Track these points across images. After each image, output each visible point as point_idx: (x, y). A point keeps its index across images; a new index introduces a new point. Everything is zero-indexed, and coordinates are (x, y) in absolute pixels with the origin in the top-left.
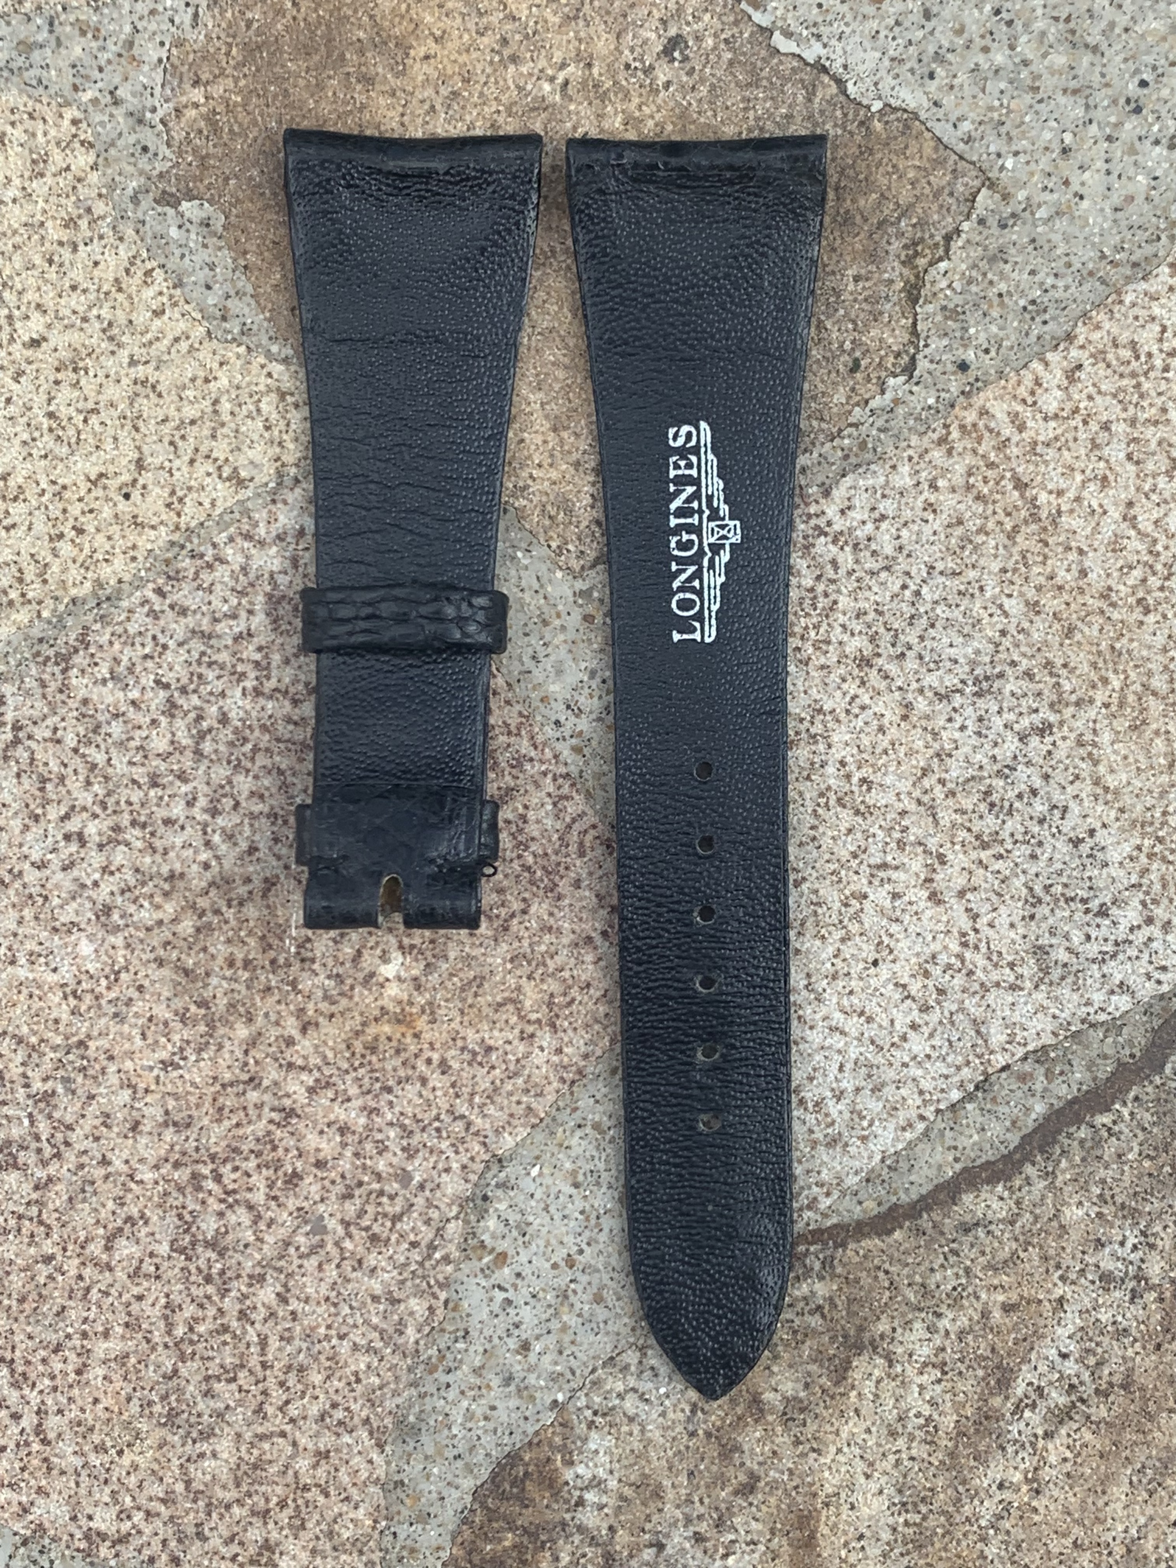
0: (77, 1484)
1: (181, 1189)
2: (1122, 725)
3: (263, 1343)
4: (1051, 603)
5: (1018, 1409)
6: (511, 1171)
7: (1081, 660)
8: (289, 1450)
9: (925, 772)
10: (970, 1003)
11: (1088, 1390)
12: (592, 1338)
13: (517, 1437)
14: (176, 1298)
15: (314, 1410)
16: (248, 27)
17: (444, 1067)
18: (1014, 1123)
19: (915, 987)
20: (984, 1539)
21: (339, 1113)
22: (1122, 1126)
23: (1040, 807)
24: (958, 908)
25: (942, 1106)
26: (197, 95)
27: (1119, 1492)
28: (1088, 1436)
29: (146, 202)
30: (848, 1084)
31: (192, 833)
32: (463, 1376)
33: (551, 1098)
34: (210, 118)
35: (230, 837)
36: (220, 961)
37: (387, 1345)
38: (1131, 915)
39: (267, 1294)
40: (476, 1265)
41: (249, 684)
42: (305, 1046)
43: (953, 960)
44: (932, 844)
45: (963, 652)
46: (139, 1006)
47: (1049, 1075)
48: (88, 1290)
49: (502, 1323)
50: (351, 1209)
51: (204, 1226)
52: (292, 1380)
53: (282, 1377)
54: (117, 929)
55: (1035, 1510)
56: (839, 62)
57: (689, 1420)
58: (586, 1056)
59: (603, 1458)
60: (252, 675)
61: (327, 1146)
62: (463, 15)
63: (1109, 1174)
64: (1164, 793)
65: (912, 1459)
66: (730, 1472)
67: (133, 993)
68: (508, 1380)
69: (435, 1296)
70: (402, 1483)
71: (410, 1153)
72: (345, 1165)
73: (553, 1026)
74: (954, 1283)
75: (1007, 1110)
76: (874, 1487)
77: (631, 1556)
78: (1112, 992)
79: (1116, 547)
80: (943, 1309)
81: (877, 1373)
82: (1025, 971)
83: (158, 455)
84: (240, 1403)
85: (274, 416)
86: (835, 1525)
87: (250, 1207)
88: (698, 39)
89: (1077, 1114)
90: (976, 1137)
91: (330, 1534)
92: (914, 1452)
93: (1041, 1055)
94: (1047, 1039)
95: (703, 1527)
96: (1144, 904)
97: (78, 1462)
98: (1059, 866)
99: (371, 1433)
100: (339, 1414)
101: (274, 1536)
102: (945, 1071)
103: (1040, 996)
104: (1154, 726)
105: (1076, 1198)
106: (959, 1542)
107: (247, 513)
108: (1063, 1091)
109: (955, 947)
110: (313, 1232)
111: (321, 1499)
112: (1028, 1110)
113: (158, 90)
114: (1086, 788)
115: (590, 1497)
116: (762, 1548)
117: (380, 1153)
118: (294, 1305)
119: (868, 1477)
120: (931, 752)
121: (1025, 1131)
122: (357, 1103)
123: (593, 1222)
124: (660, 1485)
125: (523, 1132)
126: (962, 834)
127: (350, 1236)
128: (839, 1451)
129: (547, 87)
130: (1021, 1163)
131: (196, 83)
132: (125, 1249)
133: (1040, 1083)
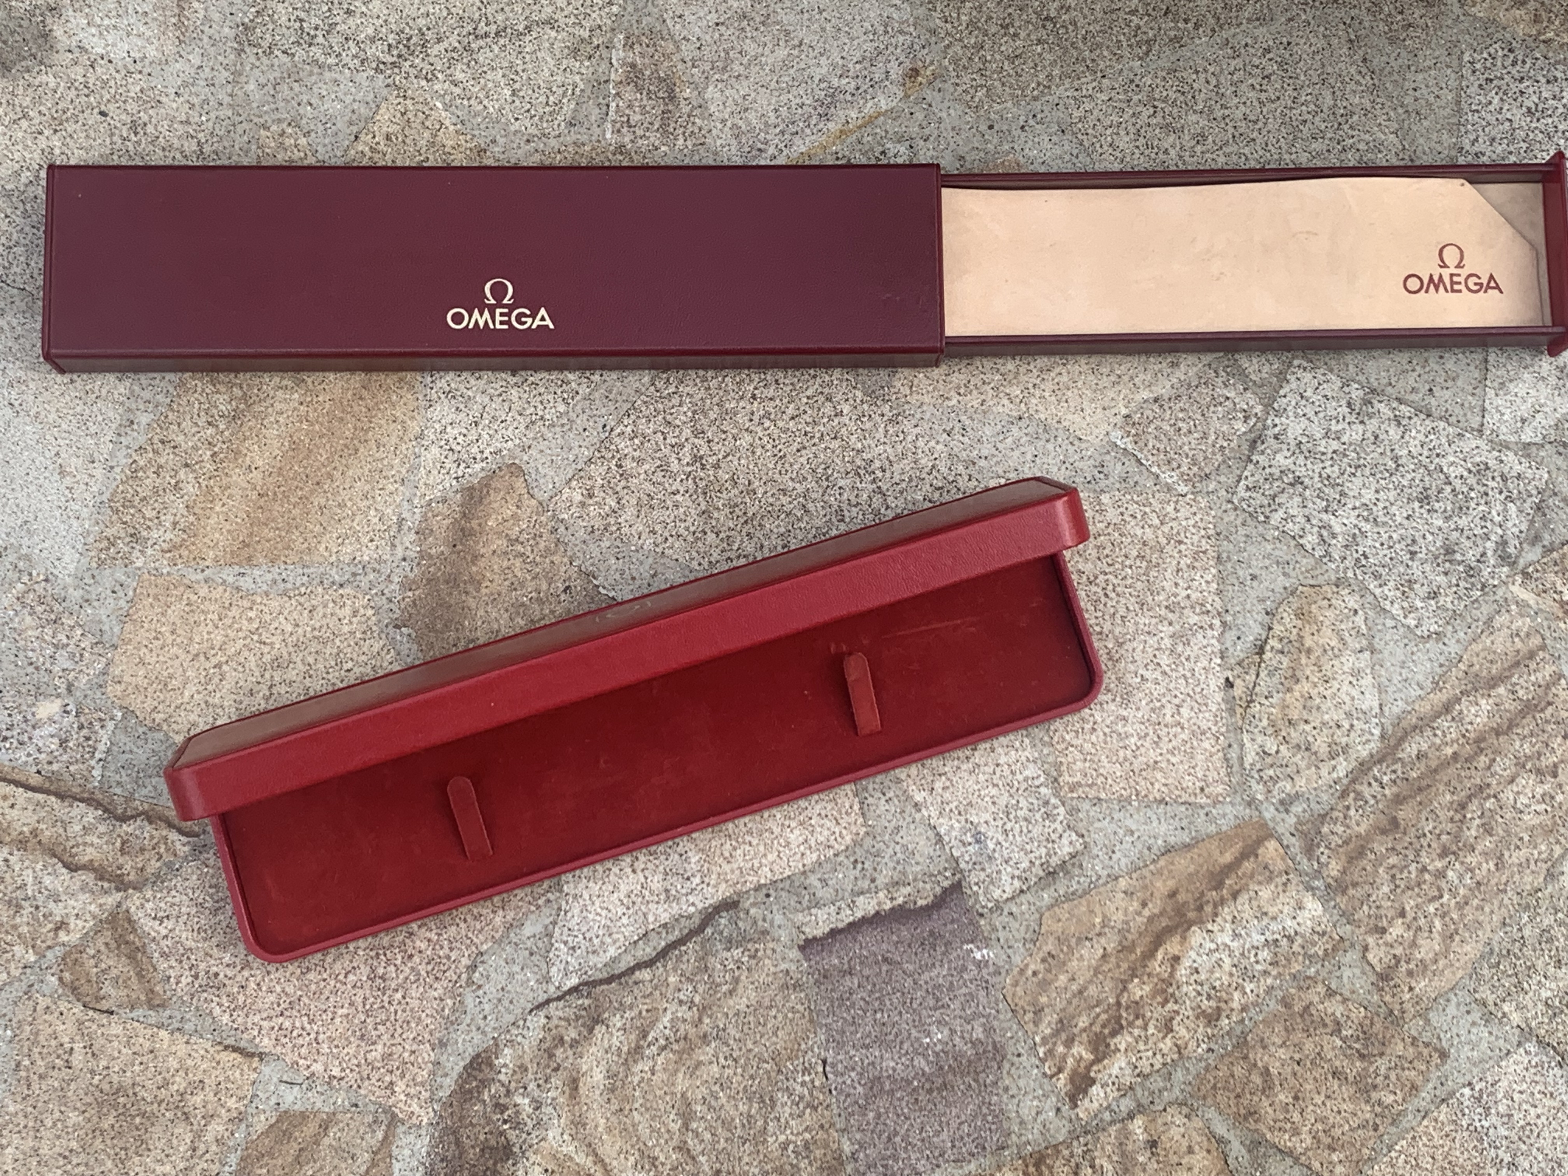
3: (396, 1012)
5: (649, 1046)
6: (485, 957)
10: (643, 908)
11: (672, 1040)
15: (412, 1036)
17: (465, 921)
19: (625, 901)
21: (428, 934)
24: (641, 875)
25: (631, 942)
27: (680, 1075)
28: (671, 1055)
29: (390, 627)
30: (601, 933)
32: (463, 1027)
33: (500, 933)
38: (697, 880)
39: (399, 996)
47: (667, 933)
49: (478, 1009)
50: (430, 968)
52: (405, 1026)
61: (423, 946)
63: (684, 967)
71: (451, 949)
72: (429, 953)
74: (630, 1002)
75: (652, 944)
80: (626, 1010)
81: (602, 1031)
82: (661, 898)
88: (574, 587)
89: (674, 946)
90: (641, 953)
91: (414, 1078)
93: (665, 926)
94: (667, 921)
96: (701, 877)
98: (674, 863)
99: (430, 1044)
100: (420, 1038)
101: (395, 1078)
102: (632, 930)
103: (665, 907)
108: (672, 938)
110: (416, 975)
111: (412, 1066)
112: (658, 944)
115: (503, 1069)
116: (560, 1089)
117: (441, 949)
118: (408, 999)
121: (657, 952)
125: (490, 944)
130: (655, 962)
132: (351, 977)
133: (664, 935)
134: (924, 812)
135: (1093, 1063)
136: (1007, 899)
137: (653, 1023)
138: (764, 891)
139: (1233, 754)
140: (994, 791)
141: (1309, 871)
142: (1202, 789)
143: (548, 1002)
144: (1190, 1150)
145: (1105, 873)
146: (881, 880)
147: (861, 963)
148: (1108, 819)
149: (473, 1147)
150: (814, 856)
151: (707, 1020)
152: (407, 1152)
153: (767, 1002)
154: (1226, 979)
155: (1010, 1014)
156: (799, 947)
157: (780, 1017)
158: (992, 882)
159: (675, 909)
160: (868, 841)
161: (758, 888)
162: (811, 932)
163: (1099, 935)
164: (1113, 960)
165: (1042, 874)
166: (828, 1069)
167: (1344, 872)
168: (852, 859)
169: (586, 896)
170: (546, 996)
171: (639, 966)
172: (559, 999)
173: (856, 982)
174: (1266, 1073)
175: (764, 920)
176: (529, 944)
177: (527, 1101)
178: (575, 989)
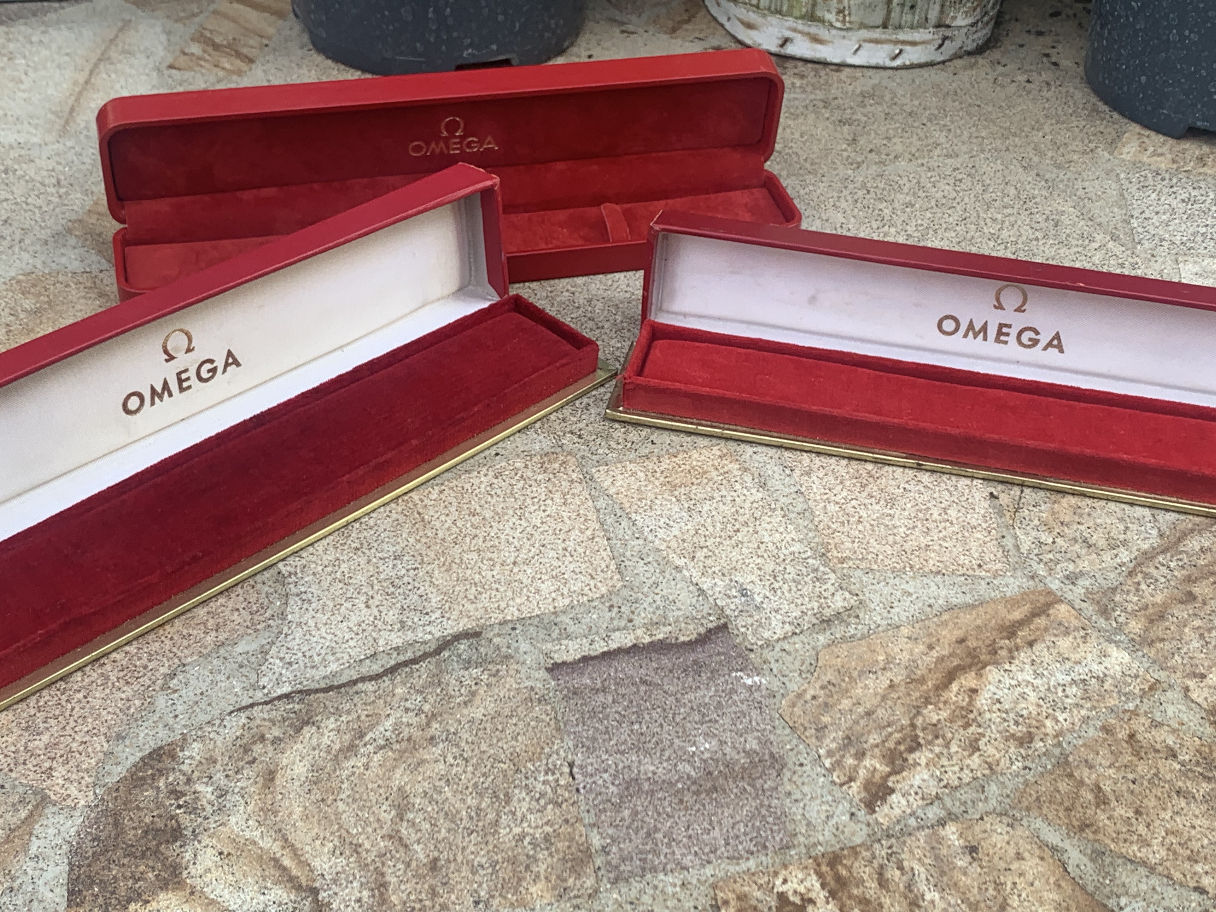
2: (443, 569)
3: (73, 709)
5: (365, 745)
6: (187, 668)
7: (432, 554)
10: (374, 634)
11: (393, 741)
12: (204, 715)
13: (164, 743)
15: (86, 729)
17: (173, 639)
18: (382, 665)
19: (355, 629)
22: (421, 669)
23: (410, 587)
24: (375, 610)
25: (356, 660)
27: (399, 772)
28: (390, 753)
30: (323, 652)
32: (148, 723)
33: (210, 650)
37: (122, 712)
38: (435, 615)
39: (80, 696)
40: (165, 692)
43: (370, 623)
47: (398, 654)
49: (169, 710)
50: (122, 674)
52: (80, 721)
58: (227, 639)
59: (196, 750)
63: (414, 681)
70: (113, 753)
71: (150, 661)
72: (124, 662)
81: (312, 731)
86: (284, 774)
89: (405, 664)
90: (367, 669)
91: (78, 766)
93: (397, 649)
94: (399, 645)
95: (230, 773)
96: (441, 613)
98: (413, 602)
99: (107, 737)
100: (95, 731)
101: (56, 766)
102: (360, 651)
103: (399, 633)
104: (453, 571)
105: (400, 687)
108: (402, 658)
109: (372, 619)
112: (387, 662)
114: (426, 584)
115: (188, 761)
116: (252, 780)
118: (89, 699)
121: (385, 668)
125: (195, 658)
133: (395, 655)
134: (685, 572)
135: (890, 774)
136: (779, 640)
137: (372, 727)
138: (511, 625)
139: (1009, 542)
140: (759, 561)
141: (1109, 628)
142: (980, 566)
143: (252, 706)
144: (1019, 857)
145: (884, 623)
146: (638, 621)
147: (617, 684)
148: (883, 584)
149: (135, 828)
150: (567, 601)
151: (435, 725)
152: (51, 831)
153: (507, 711)
154: (1033, 709)
155: (788, 731)
156: (547, 669)
157: (521, 724)
158: (761, 625)
159: (410, 636)
160: (625, 592)
161: (502, 624)
162: (558, 658)
163: (884, 669)
164: (902, 689)
165: (814, 621)
166: (575, 770)
167: (1146, 630)
168: (607, 604)
169: (311, 623)
170: (251, 701)
171: (363, 679)
172: (266, 703)
173: (610, 699)
174: (1098, 789)
175: (509, 647)
176: (240, 659)
177: (210, 789)
178: (287, 696)
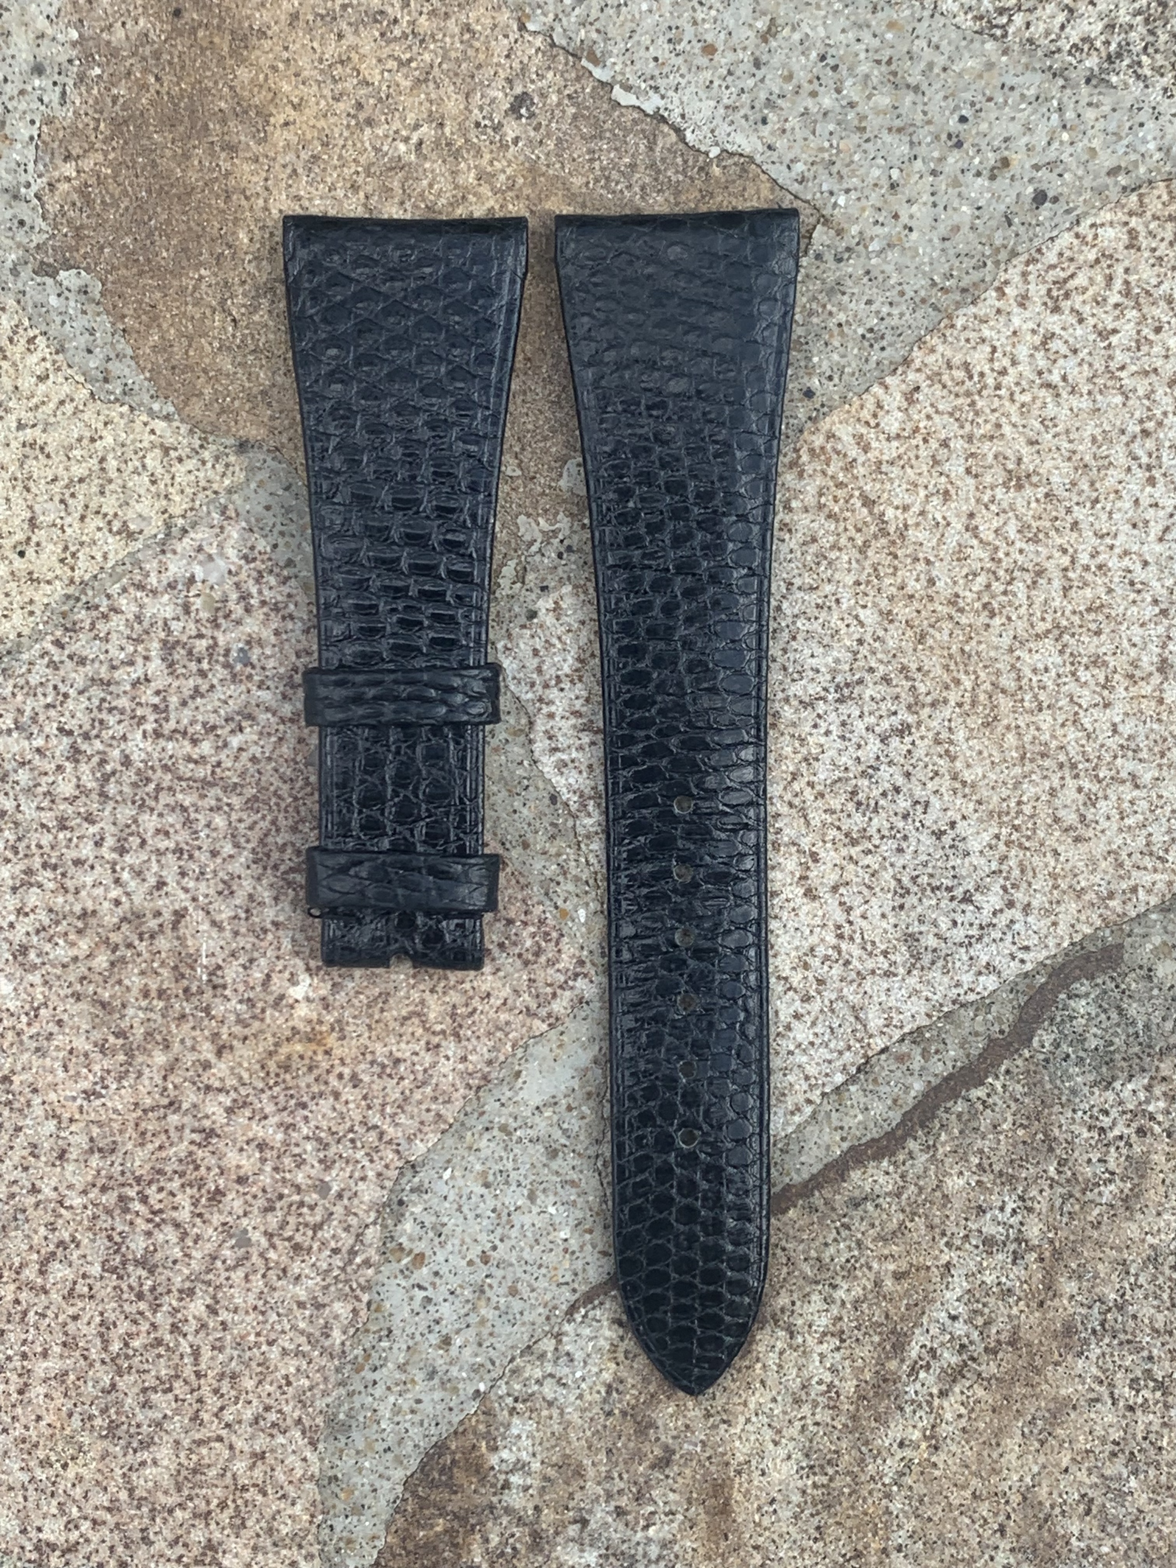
0: (25, 1499)
1: (109, 1212)
2: (975, 722)
3: (196, 1353)
4: (903, 611)
5: (913, 1371)
6: (424, 1176)
7: (934, 663)
8: (226, 1453)
9: (795, 776)
10: (848, 991)
11: (978, 1349)
12: (509, 1329)
13: (444, 1428)
14: (111, 1316)
15: (248, 1414)
16: (114, 102)
17: (356, 1083)
18: (895, 1101)
20: (888, 1496)
21: (257, 1130)
22: (994, 1099)
23: (903, 804)
24: (832, 902)
25: (827, 1090)
26: (69, 169)
27: (1012, 1443)
28: (980, 1392)
29: (26, 273)
31: (102, 873)
32: (388, 1373)
33: (459, 1104)
34: (83, 191)
35: (138, 874)
36: (135, 992)
37: (314, 1347)
38: (992, 900)
39: (197, 1307)
40: (395, 1266)
41: (149, 727)
42: (221, 1069)
43: (830, 952)
44: (805, 843)
45: (824, 661)
46: (59, 1040)
47: (925, 1053)
48: (25, 1313)
49: (423, 1321)
50: (273, 1220)
51: (133, 1246)
52: (225, 1387)
53: (215, 1385)
54: (35, 967)
55: (935, 1465)
56: (678, 111)
57: (605, 1401)
58: (490, 1063)
59: (525, 1442)
60: (152, 718)
61: (247, 1162)
62: (319, 83)
63: (986, 1145)
64: (1017, 785)
65: (817, 1424)
66: (646, 1448)
67: (53, 1028)
68: (432, 1374)
69: (358, 1299)
70: (336, 1478)
71: (327, 1164)
72: (266, 1179)
73: (457, 1035)
74: (847, 1255)
75: (887, 1089)
76: (782, 1453)
77: (557, 1533)
78: (980, 973)
79: (960, 554)
80: (838, 1280)
81: (779, 1345)
82: (899, 958)
83: (49, 513)
84: (177, 1412)
85: (159, 471)
86: (748, 1491)
87: (177, 1225)
88: (543, 96)
89: (953, 1089)
90: (860, 1117)
91: (270, 1531)
92: (818, 1418)
93: (916, 1036)
94: (924, 1021)
95: (623, 1502)
96: (1004, 889)
97: (25, 1477)
98: (924, 858)
99: (304, 1433)
100: (273, 1416)
101: (217, 1536)
102: (829, 1057)
103: (912, 981)
104: (1005, 722)
105: (956, 1169)
106: (865, 1500)
107: (138, 564)
108: (940, 1068)
109: (831, 939)
110: (238, 1245)
111: (259, 1498)
112: (907, 1088)
113: (31, 167)
114: (945, 783)
115: (516, 1479)
116: (680, 1517)
117: (298, 1166)
118: (224, 1315)
119: (776, 1443)
120: (799, 756)
121: (906, 1108)
122: (273, 1120)
123: (505, 1218)
124: (580, 1465)
125: (433, 1138)
126: (832, 833)
127: (273, 1246)
128: (748, 1421)
129: (402, 147)
130: (904, 1138)
131: (67, 158)
132: (59, 1272)
133: (917, 1062)
151: (1070, 1287)
176: (541, 1126)
